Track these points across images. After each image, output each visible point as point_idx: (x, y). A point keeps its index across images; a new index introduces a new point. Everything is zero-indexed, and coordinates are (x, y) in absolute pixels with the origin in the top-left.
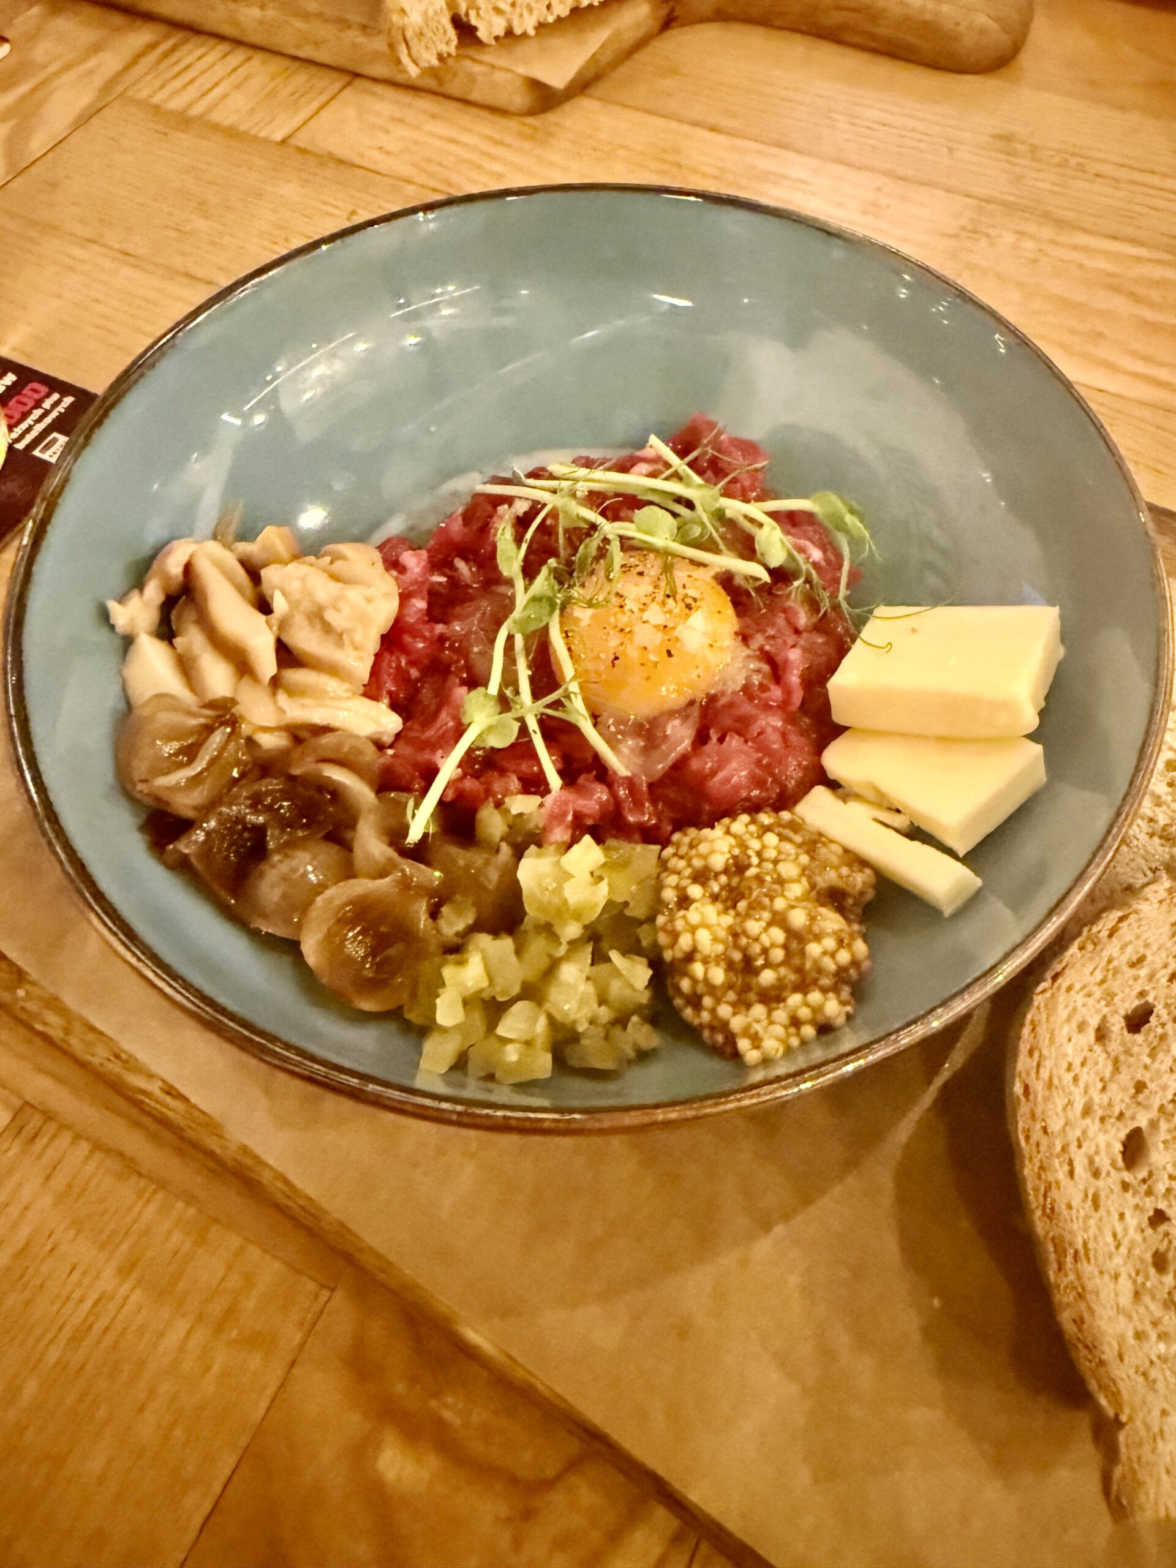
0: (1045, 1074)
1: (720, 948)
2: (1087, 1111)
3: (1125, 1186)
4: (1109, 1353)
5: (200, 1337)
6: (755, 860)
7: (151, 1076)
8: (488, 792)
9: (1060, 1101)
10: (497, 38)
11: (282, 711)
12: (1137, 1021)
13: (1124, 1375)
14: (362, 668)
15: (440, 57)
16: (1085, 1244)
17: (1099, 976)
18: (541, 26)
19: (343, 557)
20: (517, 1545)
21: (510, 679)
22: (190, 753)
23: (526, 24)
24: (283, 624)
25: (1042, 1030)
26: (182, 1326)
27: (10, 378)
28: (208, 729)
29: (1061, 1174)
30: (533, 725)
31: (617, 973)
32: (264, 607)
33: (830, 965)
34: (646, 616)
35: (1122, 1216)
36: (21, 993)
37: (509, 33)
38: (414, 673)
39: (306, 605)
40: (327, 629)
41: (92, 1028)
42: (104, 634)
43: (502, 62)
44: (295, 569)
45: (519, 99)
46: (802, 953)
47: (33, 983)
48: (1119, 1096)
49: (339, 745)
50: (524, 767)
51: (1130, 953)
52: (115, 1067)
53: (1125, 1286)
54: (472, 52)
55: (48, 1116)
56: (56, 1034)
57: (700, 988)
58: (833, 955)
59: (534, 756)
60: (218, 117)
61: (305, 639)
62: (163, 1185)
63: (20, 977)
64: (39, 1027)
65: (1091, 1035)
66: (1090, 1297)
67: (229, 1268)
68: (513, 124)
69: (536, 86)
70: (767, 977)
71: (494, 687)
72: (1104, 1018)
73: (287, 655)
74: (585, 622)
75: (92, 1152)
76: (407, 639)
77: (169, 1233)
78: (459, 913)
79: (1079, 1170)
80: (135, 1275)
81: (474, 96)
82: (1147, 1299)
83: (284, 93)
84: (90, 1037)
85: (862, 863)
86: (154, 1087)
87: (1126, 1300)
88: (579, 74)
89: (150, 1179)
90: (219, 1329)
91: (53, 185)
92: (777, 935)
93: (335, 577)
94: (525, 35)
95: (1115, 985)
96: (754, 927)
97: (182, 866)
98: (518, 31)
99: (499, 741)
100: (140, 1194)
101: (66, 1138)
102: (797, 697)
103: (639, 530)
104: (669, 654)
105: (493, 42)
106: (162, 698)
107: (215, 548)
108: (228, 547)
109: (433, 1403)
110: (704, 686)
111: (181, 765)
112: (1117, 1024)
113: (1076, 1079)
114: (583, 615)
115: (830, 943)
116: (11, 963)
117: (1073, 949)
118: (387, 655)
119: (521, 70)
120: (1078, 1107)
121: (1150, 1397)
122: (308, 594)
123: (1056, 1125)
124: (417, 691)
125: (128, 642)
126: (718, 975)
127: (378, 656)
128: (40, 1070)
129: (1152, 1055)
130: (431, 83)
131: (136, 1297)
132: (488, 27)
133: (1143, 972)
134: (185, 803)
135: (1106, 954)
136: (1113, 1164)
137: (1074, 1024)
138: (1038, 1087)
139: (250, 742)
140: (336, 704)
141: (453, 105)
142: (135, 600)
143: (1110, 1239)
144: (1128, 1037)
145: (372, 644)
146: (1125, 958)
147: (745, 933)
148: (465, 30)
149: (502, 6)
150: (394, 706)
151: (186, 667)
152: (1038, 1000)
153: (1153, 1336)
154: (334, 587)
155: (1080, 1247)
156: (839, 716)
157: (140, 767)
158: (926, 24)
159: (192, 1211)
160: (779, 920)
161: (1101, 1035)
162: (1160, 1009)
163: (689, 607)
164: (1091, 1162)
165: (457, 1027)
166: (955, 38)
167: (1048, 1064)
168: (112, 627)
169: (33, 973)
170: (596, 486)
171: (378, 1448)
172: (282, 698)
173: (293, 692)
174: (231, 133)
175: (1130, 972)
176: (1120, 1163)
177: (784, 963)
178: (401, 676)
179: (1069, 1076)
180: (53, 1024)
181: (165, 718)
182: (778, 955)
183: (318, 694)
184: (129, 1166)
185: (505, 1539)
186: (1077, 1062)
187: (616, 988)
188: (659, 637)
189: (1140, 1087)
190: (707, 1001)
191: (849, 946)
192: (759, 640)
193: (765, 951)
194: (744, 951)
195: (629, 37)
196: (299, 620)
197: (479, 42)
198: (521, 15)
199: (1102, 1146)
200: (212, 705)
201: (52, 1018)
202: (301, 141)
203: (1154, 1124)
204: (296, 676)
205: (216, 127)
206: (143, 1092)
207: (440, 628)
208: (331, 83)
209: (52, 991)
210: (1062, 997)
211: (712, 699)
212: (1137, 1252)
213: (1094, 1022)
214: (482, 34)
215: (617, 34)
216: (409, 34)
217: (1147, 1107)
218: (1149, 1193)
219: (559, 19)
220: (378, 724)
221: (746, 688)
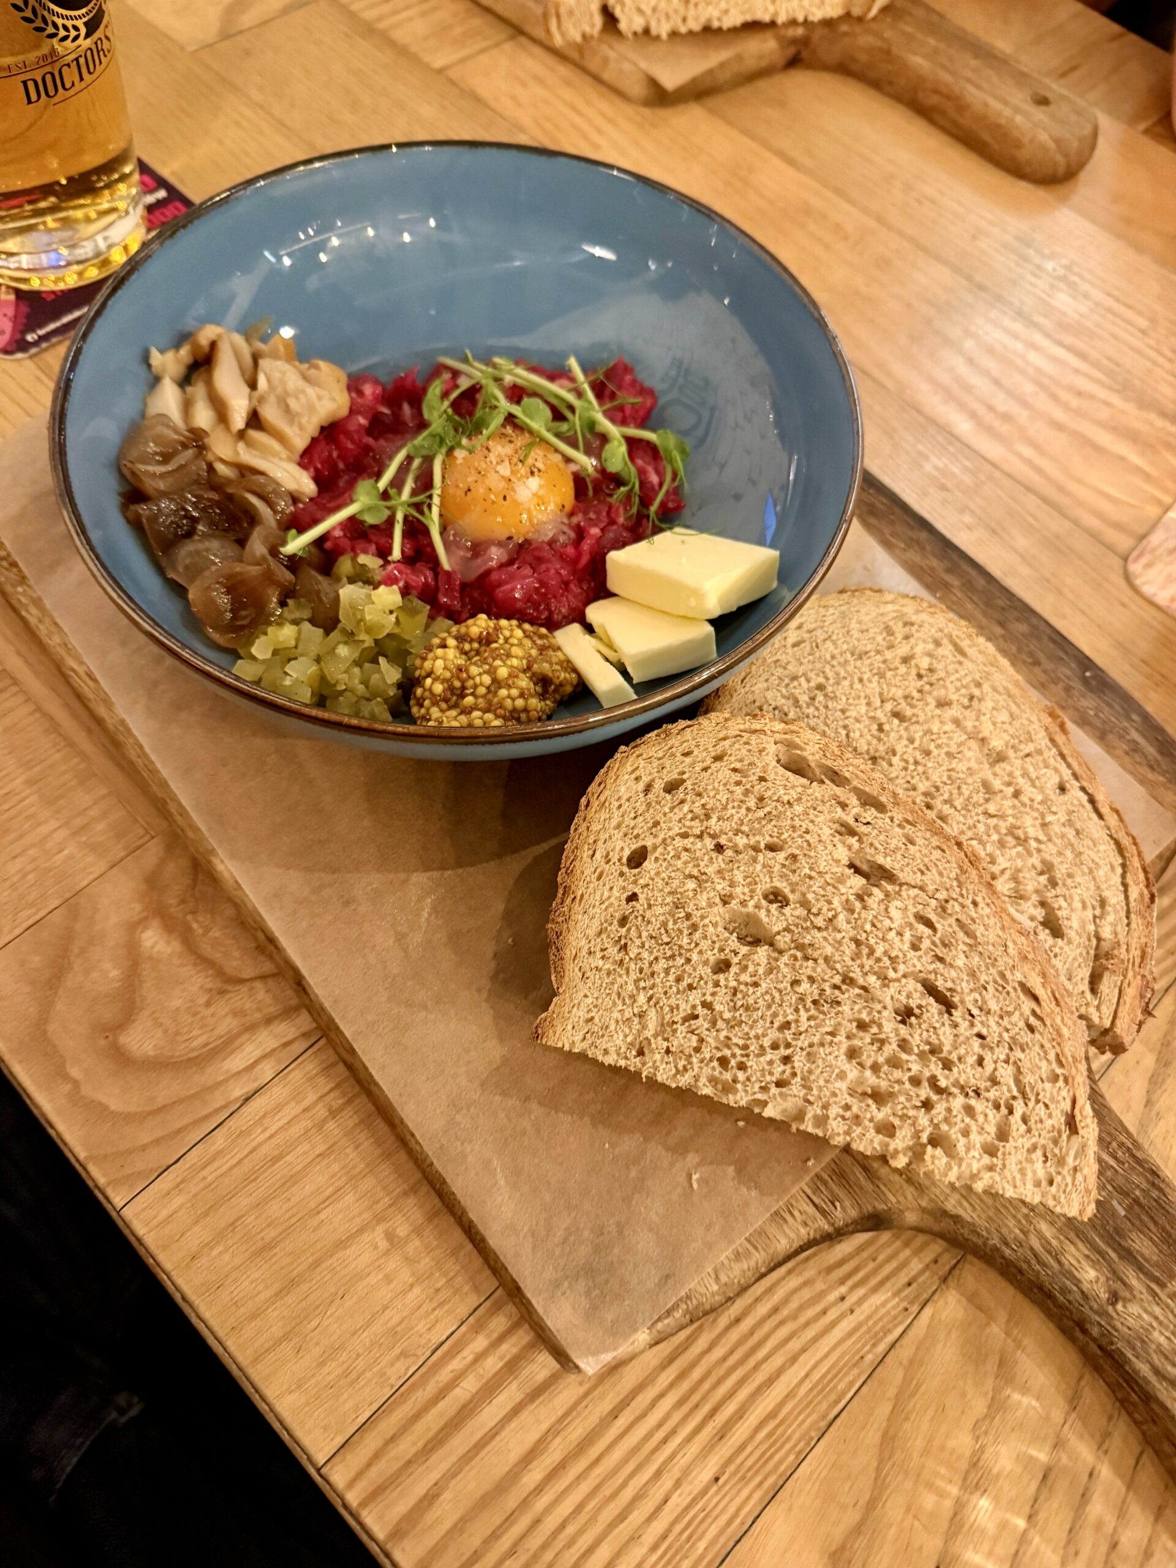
0: (602, 798)
1: (448, 675)
2: (618, 826)
3: (622, 874)
4: (568, 953)
5: (62, 834)
6: (501, 641)
7: (82, 663)
8: (353, 550)
9: (604, 815)
10: (635, 34)
11: (237, 453)
12: (671, 787)
13: (572, 971)
14: (301, 443)
15: (584, 36)
16: (582, 896)
17: (660, 754)
18: (674, 34)
19: (317, 368)
20: (208, 1004)
21: (397, 483)
22: (166, 458)
23: (662, 29)
24: (261, 400)
25: (612, 774)
26: (53, 824)
27: (162, 194)
28: (185, 446)
29: (586, 854)
30: (400, 516)
31: (379, 671)
32: (253, 385)
33: (508, 703)
34: (499, 468)
35: (611, 888)
36: (20, 589)
37: (647, 31)
38: (341, 465)
39: (279, 390)
40: (287, 410)
41: (56, 624)
42: (142, 371)
43: (632, 55)
44: (281, 364)
45: (637, 89)
46: (496, 692)
47: (29, 586)
48: (641, 827)
49: (264, 485)
50: (383, 541)
51: (685, 747)
52: (61, 651)
53: (596, 925)
54: (613, 40)
55: (15, 682)
56: (33, 621)
57: (427, 694)
58: (513, 700)
59: (391, 536)
60: (398, 35)
61: (270, 413)
62: (71, 744)
63: (23, 580)
64: (24, 613)
65: (641, 786)
66: (571, 923)
67: (95, 803)
68: (629, 110)
69: (653, 83)
70: (469, 700)
71: (382, 484)
72: (653, 780)
73: (255, 420)
74: (459, 461)
75: (35, 711)
76: (342, 438)
77: (65, 773)
78: (299, 606)
79: (598, 855)
80: (35, 787)
81: (606, 76)
82: (604, 936)
83: (457, 31)
84: (53, 629)
85: (575, 670)
86: (81, 670)
87: (591, 932)
88: (694, 81)
89: (65, 739)
90: (75, 834)
91: (247, 53)
92: (487, 679)
93: (306, 378)
94: (658, 38)
95: (667, 763)
96: (474, 670)
97: (136, 525)
98: (654, 31)
99: (370, 519)
100: (55, 745)
101: (21, 698)
102: (585, 559)
103: (524, 412)
104: (505, 498)
105: (630, 36)
106: (163, 418)
107: (239, 340)
108: (248, 340)
109: (189, 917)
110: (524, 531)
111: (159, 463)
112: (659, 785)
113: (620, 806)
114: (460, 454)
115: (515, 692)
116: (20, 571)
117: (653, 734)
118: (323, 443)
119: (643, 65)
120: (614, 823)
121: (581, 985)
122: (283, 382)
123: (595, 827)
124: (339, 477)
125: (156, 380)
126: (438, 688)
127: (314, 440)
128: (19, 653)
129: (672, 809)
130: (575, 55)
131: (34, 798)
132: (631, 21)
133: (688, 760)
134: (151, 485)
135: (670, 743)
136: (620, 860)
137: (633, 776)
138: (595, 804)
139: (211, 468)
140: (275, 460)
141: (588, 79)
142: (170, 355)
143: (598, 898)
144: (662, 794)
145: (311, 428)
146: (681, 749)
147: (467, 671)
148: (610, 18)
149: (643, 7)
150: (317, 479)
151: (187, 406)
152: (618, 756)
153: (599, 955)
154: (301, 383)
155: (579, 893)
156: (612, 584)
157: (134, 454)
158: (998, 126)
159: (83, 766)
160: (492, 672)
161: (648, 789)
162: (688, 784)
163: (532, 473)
164: (608, 854)
165: (264, 661)
166: (1019, 145)
167: (607, 793)
168: (149, 366)
169: (32, 582)
170: (519, 381)
171: (146, 928)
172: (241, 446)
173: (250, 444)
174: (402, 51)
175: (679, 757)
176: (624, 860)
177: (484, 696)
178: (330, 463)
179: (617, 804)
180: (32, 615)
181: (160, 429)
182: (482, 690)
183: (266, 452)
184: (54, 727)
185: (202, 999)
186: (625, 797)
187: (375, 678)
188: (502, 484)
189: (656, 824)
190: (427, 703)
191: (526, 699)
192: (578, 519)
193: (475, 686)
194: (463, 682)
195: (751, 64)
196: (272, 399)
197: (619, 33)
198: (659, 20)
199: (618, 848)
200: (192, 430)
201: (34, 610)
202: (454, 74)
203: (655, 848)
204: (254, 434)
205: (392, 43)
206: (74, 671)
207: (369, 440)
208: (499, 33)
209: (39, 593)
210: (631, 759)
211: (527, 542)
212: (611, 910)
213: (646, 779)
214: (623, 26)
215: (739, 58)
216: (563, 11)
217: (656, 836)
218: (635, 882)
219: (691, 33)
220: (298, 483)
221: (552, 543)
